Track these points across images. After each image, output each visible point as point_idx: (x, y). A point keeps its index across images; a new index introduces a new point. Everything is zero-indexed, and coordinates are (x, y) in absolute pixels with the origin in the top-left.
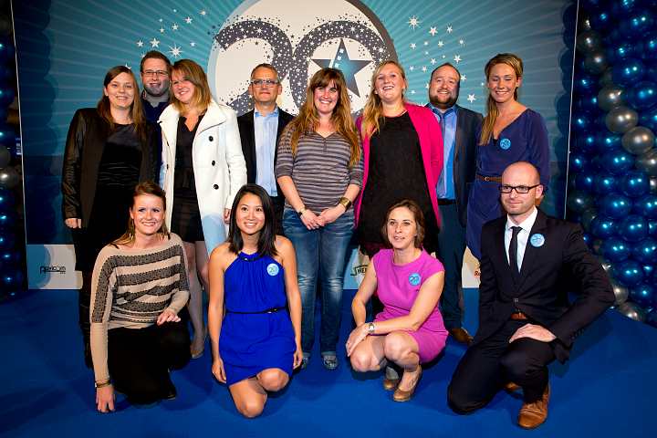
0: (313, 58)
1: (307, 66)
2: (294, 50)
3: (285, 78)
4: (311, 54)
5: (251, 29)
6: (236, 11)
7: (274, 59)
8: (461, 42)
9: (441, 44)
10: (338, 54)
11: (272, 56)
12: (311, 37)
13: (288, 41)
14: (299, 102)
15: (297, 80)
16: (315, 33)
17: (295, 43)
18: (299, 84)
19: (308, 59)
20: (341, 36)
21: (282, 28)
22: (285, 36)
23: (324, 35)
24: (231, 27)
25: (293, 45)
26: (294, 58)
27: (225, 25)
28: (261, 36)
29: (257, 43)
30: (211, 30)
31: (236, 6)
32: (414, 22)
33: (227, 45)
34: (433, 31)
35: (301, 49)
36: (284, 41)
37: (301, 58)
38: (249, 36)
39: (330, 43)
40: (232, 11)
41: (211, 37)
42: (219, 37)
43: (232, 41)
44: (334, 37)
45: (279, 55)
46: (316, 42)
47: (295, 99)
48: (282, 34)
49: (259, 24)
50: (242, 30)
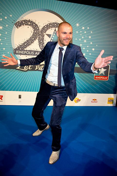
0: (46, 33)
1: (44, 36)
2: (40, 31)
3: (37, 39)
4: (45, 32)
5: (26, 23)
6: (22, 16)
7: (34, 33)
8: (91, 32)
9: (85, 32)
10: (54, 33)
11: (33, 32)
12: (46, 27)
13: (38, 27)
14: (41, 47)
15: (41, 40)
16: (47, 26)
17: (40, 28)
18: (41, 41)
19: (44, 34)
20: (55, 27)
21: (37, 23)
22: (38, 26)
23: (50, 26)
24: (20, 21)
25: (40, 29)
26: (40, 33)
27: (18, 20)
28: (30, 25)
29: (28, 27)
30: (13, 21)
31: (22, 15)
32: (78, 25)
33: (18, 27)
34: (83, 28)
35: (42, 30)
36: (37, 27)
37: (42, 33)
38: (26, 25)
39: (52, 29)
40: (20, 16)
41: (13, 24)
42: (16, 24)
43: (20, 26)
44: (53, 27)
45: (35, 32)
46: (47, 28)
47: (40, 46)
48: (36, 25)
49: (29, 21)
50: (24, 22)
